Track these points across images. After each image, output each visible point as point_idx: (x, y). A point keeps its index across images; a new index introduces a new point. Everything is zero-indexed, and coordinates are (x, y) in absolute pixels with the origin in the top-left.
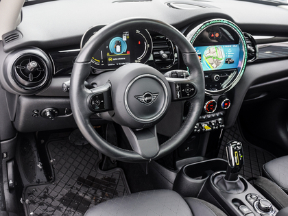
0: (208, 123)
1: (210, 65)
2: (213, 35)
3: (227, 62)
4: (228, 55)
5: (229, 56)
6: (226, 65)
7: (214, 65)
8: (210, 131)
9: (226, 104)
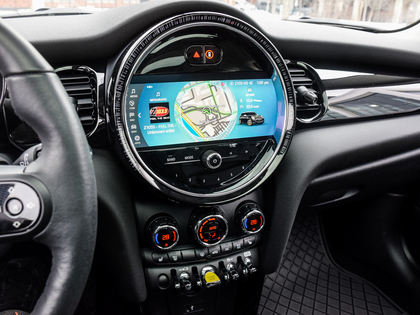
0: (216, 264)
1: (196, 129)
2: (197, 55)
3: (244, 122)
4: (245, 103)
5: (249, 108)
6: (244, 127)
7: (210, 129)
8: (216, 287)
9: (254, 222)
